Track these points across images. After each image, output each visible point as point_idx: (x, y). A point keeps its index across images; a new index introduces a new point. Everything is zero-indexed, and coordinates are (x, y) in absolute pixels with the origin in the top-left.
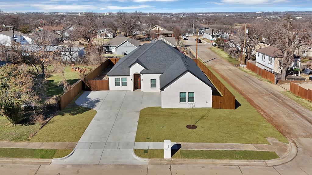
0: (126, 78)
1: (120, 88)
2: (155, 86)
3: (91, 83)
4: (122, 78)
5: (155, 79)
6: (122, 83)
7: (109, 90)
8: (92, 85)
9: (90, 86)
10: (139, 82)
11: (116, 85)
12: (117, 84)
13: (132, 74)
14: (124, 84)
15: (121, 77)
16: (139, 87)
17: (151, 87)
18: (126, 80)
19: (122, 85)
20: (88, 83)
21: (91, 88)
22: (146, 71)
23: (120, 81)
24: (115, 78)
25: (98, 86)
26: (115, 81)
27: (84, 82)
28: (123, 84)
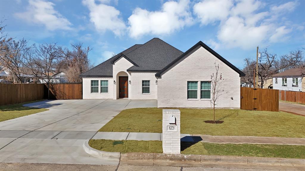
0: (107, 81)
1: (99, 96)
2: (149, 91)
3: (57, 88)
4: (101, 81)
5: (149, 81)
6: (101, 88)
7: (82, 99)
8: (58, 92)
9: (55, 92)
10: (126, 87)
11: (92, 92)
12: (94, 90)
13: (115, 74)
14: (105, 90)
15: (99, 79)
16: (126, 95)
17: (143, 92)
18: (107, 84)
19: (101, 92)
20: (52, 89)
21: (56, 95)
22: (137, 68)
23: (98, 85)
24: (92, 81)
25: (66, 92)
26: (92, 85)
27: (47, 86)
28: (103, 89)
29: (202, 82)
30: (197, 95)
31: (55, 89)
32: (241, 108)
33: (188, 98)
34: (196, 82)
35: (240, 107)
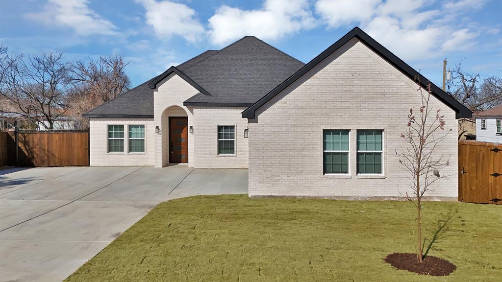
0: (143, 126)
1: (125, 159)
2: (233, 149)
3: (36, 141)
4: (130, 127)
5: (232, 127)
6: (130, 142)
7: (89, 165)
8: (36, 150)
9: (31, 152)
10: (183, 141)
11: (110, 149)
12: (114, 146)
13: (159, 110)
14: (137, 146)
15: (126, 123)
16: (183, 157)
17: (219, 152)
18: (143, 134)
19: (130, 150)
20: (26, 143)
21: (33, 157)
22: (205, 99)
23: (122, 135)
24: (110, 127)
25: (55, 149)
26: (110, 135)
27: (14, 137)
28: (133, 145)
29: (360, 132)
30: (347, 164)
31: (31, 145)
32: (460, 198)
33: (325, 171)
34: (346, 132)
35: (457, 195)
